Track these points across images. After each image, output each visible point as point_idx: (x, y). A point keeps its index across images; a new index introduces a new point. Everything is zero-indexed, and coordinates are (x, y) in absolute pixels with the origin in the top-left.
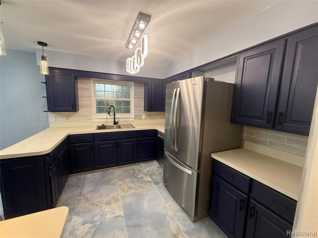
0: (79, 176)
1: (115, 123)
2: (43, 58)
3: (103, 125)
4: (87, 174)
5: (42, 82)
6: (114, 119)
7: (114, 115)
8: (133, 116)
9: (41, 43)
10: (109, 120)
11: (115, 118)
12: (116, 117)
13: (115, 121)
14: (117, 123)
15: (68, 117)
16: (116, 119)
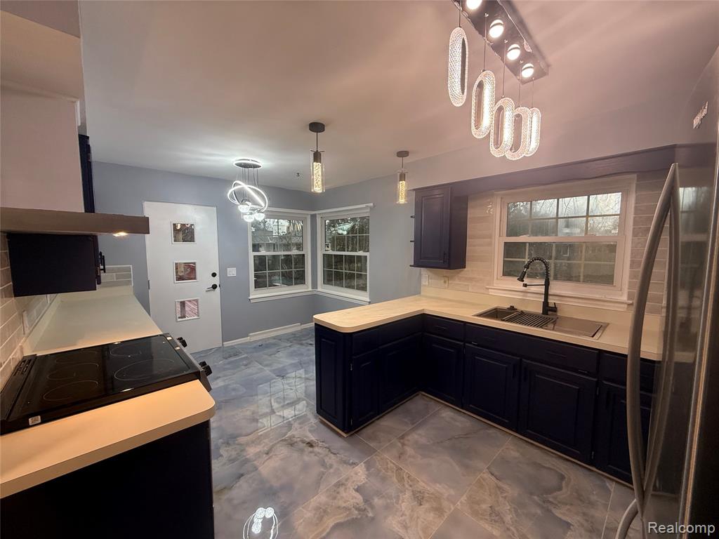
0: (433, 403)
1: (549, 310)
2: (402, 177)
3: (512, 308)
4: (447, 409)
5: (412, 217)
6: (543, 296)
7: (547, 285)
8: (624, 298)
9: (403, 154)
10: (530, 297)
11: (546, 294)
12: (551, 291)
13: (546, 303)
14: (554, 309)
15: (446, 279)
16: (550, 297)
